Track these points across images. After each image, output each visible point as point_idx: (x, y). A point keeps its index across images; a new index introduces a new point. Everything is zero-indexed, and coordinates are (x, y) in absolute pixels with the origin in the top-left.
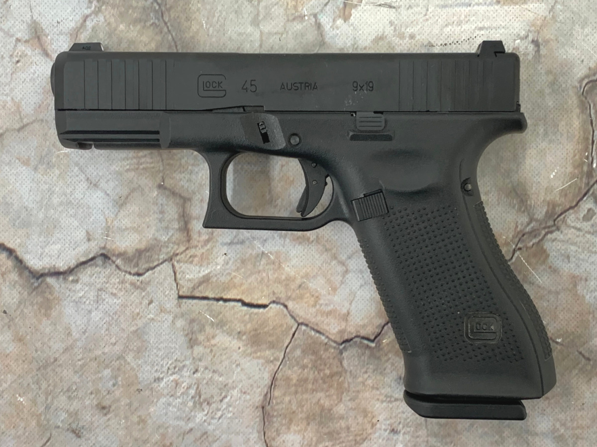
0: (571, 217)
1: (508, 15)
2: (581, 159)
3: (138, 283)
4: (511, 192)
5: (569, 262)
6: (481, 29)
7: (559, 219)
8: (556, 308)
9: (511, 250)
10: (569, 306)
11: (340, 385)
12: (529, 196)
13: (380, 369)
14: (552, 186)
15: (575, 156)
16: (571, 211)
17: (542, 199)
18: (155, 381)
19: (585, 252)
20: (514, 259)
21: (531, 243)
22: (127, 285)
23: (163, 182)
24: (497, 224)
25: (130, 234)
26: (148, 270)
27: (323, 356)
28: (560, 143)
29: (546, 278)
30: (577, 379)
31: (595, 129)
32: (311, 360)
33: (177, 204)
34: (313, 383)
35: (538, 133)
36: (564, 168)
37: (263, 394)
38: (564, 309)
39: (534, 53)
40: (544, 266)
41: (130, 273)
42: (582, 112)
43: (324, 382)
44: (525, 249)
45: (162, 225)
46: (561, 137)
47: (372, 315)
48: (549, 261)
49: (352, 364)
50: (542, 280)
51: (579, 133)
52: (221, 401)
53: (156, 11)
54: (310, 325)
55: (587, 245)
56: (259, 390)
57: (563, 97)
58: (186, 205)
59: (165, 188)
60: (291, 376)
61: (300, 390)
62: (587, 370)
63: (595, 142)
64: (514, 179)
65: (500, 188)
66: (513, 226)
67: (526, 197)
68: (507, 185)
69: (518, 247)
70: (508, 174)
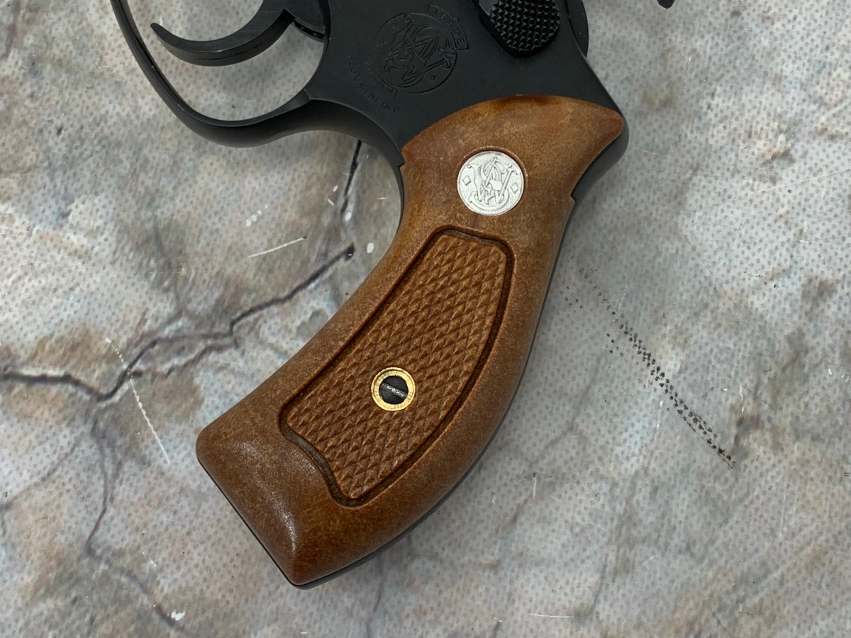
0: (272, 322)
2: (322, 196)
4: (148, 240)
7: (243, 321)
8: (189, 533)
9: (118, 373)
10: (221, 535)
12: (187, 256)
14: (245, 245)
15: (308, 188)
16: (274, 309)
17: (217, 269)
20: (117, 398)
21: (168, 366)
24: (100, 306)
29: (184, 453)
36: (278, 212)
38: (209, 538)
40: (179, 429)
44: (149, 377)
48: (199, 415)
50: (172, 458)
63: (359, 167)
64: (162, 213)
65: (126, 227)
66: (135, 318)
67: (180, 258)
68: (143, 224)
69: (134, 369)
70: (153, 199)
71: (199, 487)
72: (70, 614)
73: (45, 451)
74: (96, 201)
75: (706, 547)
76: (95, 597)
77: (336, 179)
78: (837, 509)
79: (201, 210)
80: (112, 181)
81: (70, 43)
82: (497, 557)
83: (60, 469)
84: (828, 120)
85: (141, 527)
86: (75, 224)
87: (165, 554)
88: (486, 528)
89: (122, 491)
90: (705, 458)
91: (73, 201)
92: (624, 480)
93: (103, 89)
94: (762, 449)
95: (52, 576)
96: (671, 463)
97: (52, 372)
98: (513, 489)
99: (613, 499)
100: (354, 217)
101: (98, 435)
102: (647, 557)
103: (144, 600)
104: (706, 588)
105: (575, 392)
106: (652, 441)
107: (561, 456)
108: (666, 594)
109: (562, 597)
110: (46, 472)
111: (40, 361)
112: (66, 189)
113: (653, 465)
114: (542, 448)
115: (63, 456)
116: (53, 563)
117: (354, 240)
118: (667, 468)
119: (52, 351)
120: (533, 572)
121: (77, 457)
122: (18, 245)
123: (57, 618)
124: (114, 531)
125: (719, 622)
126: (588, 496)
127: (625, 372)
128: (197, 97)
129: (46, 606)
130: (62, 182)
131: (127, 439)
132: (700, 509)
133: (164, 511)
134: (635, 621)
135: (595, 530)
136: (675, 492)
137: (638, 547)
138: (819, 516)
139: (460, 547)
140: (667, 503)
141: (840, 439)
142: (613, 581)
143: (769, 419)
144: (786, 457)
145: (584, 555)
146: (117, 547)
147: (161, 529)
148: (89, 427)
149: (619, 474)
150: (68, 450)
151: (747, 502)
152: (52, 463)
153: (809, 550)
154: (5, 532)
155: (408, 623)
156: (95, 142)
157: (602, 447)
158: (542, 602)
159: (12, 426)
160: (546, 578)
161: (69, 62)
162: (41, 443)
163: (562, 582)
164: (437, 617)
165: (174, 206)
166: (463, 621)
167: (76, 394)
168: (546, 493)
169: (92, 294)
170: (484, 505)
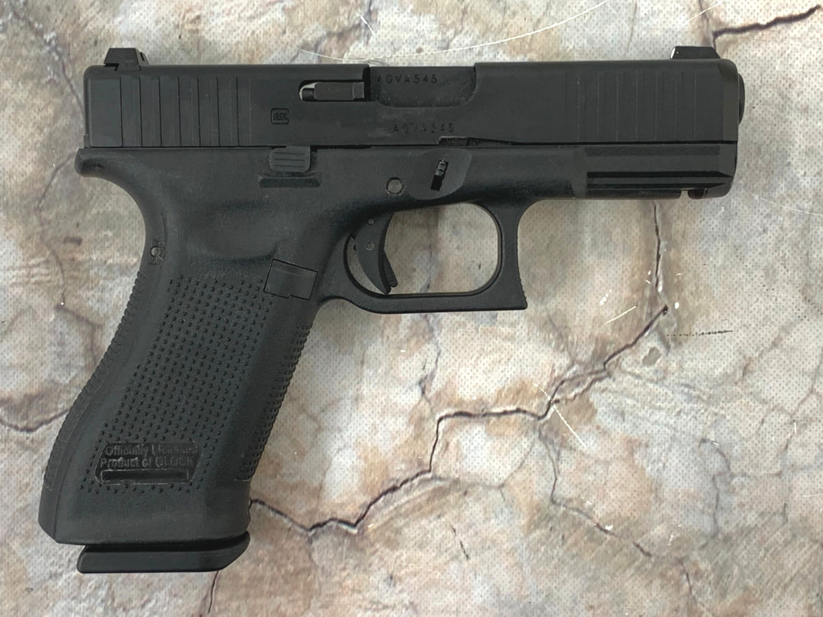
0: (627, 359)
2: (642, 280)
3: (28, 442)
4: (546, 323)
5: (624, 420)
7: (610, 361)
8: (605, 484)
9: (546, 403)
10: (623, 482)
11: (308, 586)
12: (570, 329)
13: (364, 564)
14: (602, 316)
15: (633, 275)
16: (627, 351)
17: (589, 334)
18: (51, 577)
19: (646, 408)
20: (549, 416)
21: (573, 394)
22: (12, 444)
23: (64, 302)
24: (527, 366)
25: (17, 373)
26: (41, 424)
27: (286, 546)
28: (614, 257)
29: (592, 442)
30: (633, 581)
31: (661, 239)
32: (268, 551)
33: (83, 332)
34: (271, 584)
35: (583, 243)
36: (618, 293)
37: (201, 597)
40: (589, 427)
41: (16, 428)
42: (645, 215)
43: (286, 582)
44: (564, 402)
45: (62, 363)
47: (354, 490)
48: (597, 419)
49: (324, 557)
50: (586, 445)
51: (640, 244)
52: (143, 606)
53: (55, 64)
54: (267, 503)
55: (649, 398)
56: (196, 591)
58: (96, 334)
59: (66, 311)
60: (241, 574)
61: (252, 592)
62: (646, 570)
63: (661, 257)
64: (551, 306)
65: (532, 318)
66: (549, 370)
67: (567, 330)
69: (554, 399)
70: (543, 298)
71: (605, 458)
72: (550, 536)
73: (516, 452)
76: (562, 525)
77: (649, 267)
79: (573, 300)
82: (779, 469)
83: (526, 460)
85: (578, 484)
86: (502, 321)
87: (594, 497)
88: (771, 455)
89: (563, 467)
95: (536, 518)
97: (509, 408)
98: (783, 431)
100: (664, 289)
101: (543, 439)
103: (589, 522)
107: (808, 408)
109: (819, 484)
110: (519, 464)
111: (501, 404)
114: (796, 405)
115: (526, 454)
116: (535, 511)
117: (666, 302)
119: (506, 396)
120: (800, 474)
121: (534, 453)
122: (472, 339)
123: (543, 539)
124: (564, 489)
129: (537, 534)
131: (559, 438)
133: (589, 474)
139: (758, 467)
146: (568, 497)
147: (590, 484)
148: (537, 435)
150: (529, 450)
152: (522, 458)
154: (505, 500)
155: (735, 512)
158: (808, 489)
159: (494, 441)
160: (808, 476)
162: (512, 449)
163: (817, 477)
164: (751, 506)
165: (557, 300)
166: (765, 506)
167: (525, 418)
168: (802, 430)
169: (521, 360)
170: (768, 442)
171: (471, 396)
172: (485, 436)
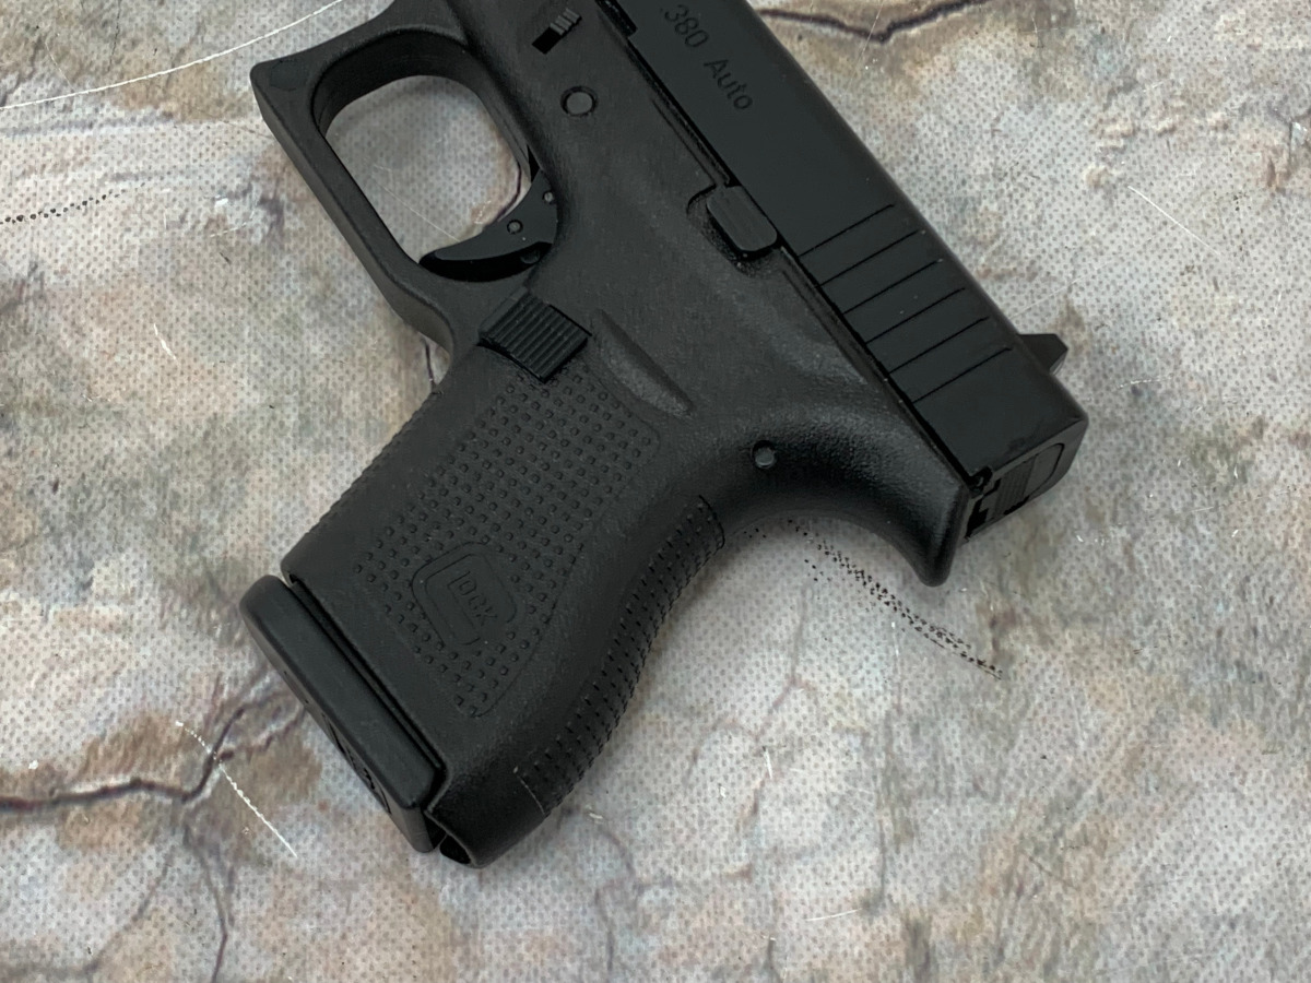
1: (196, 144)
4: (201, 589)
6: (119, 178)
8: (344, 937)
9: (202, 760)
10: (385, 927)
20: (208, 791)
21: (264, 736)
24: (158, 684)
29: (312, 838)
35: (282, 424)
38: (371, 935)
39: (267, 228)
40: (303, 805)
42: (408, 364)
44: (243, 756)
46: (349, 432)
48: (320, 787)
50: (298, 848)
51: (400, 418)
57: (353, 329)
64: (212, 553)
65: (169, 582)
66: (208, 688)
68: (189, 571)
69: (221, 751)
70: (195, 539)
71: (342, 875)
73: (128, 882)
74: (123, 558)
75: (997, 780)
78: (1139, 695)
79: (260, 538)
80: (139, 530)
81: (45, 381)
82: (746, 861)
83: (153, 899)
84: (988, 260)
85: (279, 945)
86: (101, 593)
88: (723, 829)
89: (242, 907)
90: (965, 676)
91: (92, 566)
92: (876, 727)
93: (100, 425)
94: (1028, 648)
96: (925, 692)
97: (113, 782)
98: (744, 773)
99: (868, 753)
101: (194, 844)
102: (930, 812)
104: (1012, 829)
105: (785, 637)
106: (895, 671)
107: (790, 718)
108: (965, 850)
109: (840, 887)
110: (135, 910)
111: (96, 772)
112: (80, 554)
113: (905, 700)
114: (765, 714)
115: (153, 883)
118: (923, 699)
119: (108, 755)
120: (795, 867)
121: (172, 879)
122: (33, 636)
124: (244, 960)
125: (1041, 868)
126: (837, 757)
127: (839, 599)
128: (222, 407)
130: (73, 546)
131: (234, 839)
132: (976, 737)
133: (304, 916)
134: (937, 893)
135: (858, 797)
136: (940, 724)
137: (915, 803)
138: (1120, 709)
139: (696, 860)
140: (934, 739)
141: (1116, 612)
142: (898, 852)
143: (1026, 611)
144: (1059, 649)
145: (853, 830)
147: (306, 941)
148: (180, 836)
149: (867, 720)
150: (159, 873)
151: (1029, 714)
152: (142, 895)
153: (1121, 752)
155: (656, 974)
156: (105, 489)
157: (837, 695)
158: (817, 901)
159: (77, 861)
160: (814, 870)
161: (48, 402)
162: (120, 875)
163: (835, 870)
164: (691, 955)
165: (225, 540)
166: (725, 951)
167: (152, 800)
168: (784, 767)
169: (144, 672)
170: (712, 802)
171: (25, 763)
172: (56, 850)
